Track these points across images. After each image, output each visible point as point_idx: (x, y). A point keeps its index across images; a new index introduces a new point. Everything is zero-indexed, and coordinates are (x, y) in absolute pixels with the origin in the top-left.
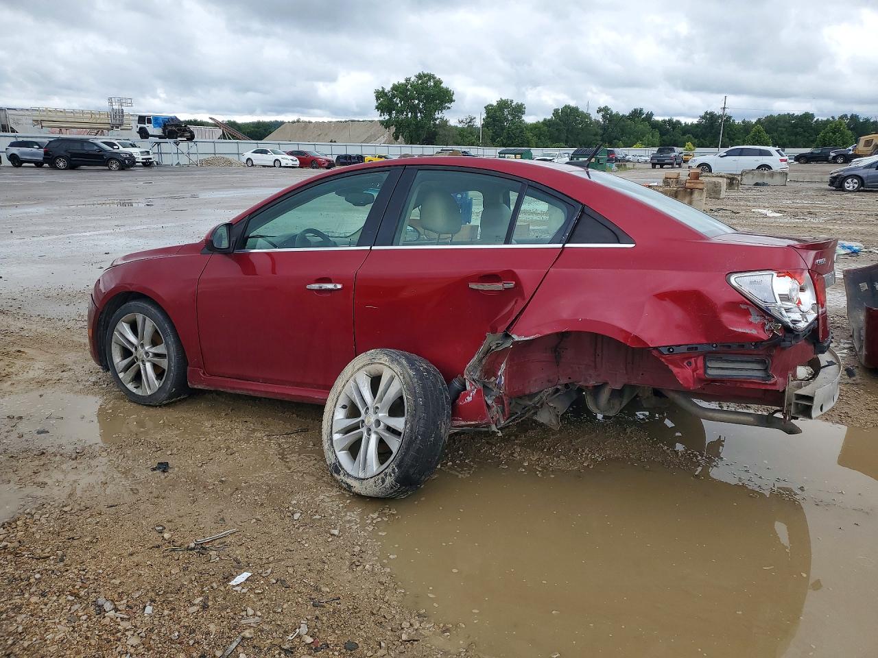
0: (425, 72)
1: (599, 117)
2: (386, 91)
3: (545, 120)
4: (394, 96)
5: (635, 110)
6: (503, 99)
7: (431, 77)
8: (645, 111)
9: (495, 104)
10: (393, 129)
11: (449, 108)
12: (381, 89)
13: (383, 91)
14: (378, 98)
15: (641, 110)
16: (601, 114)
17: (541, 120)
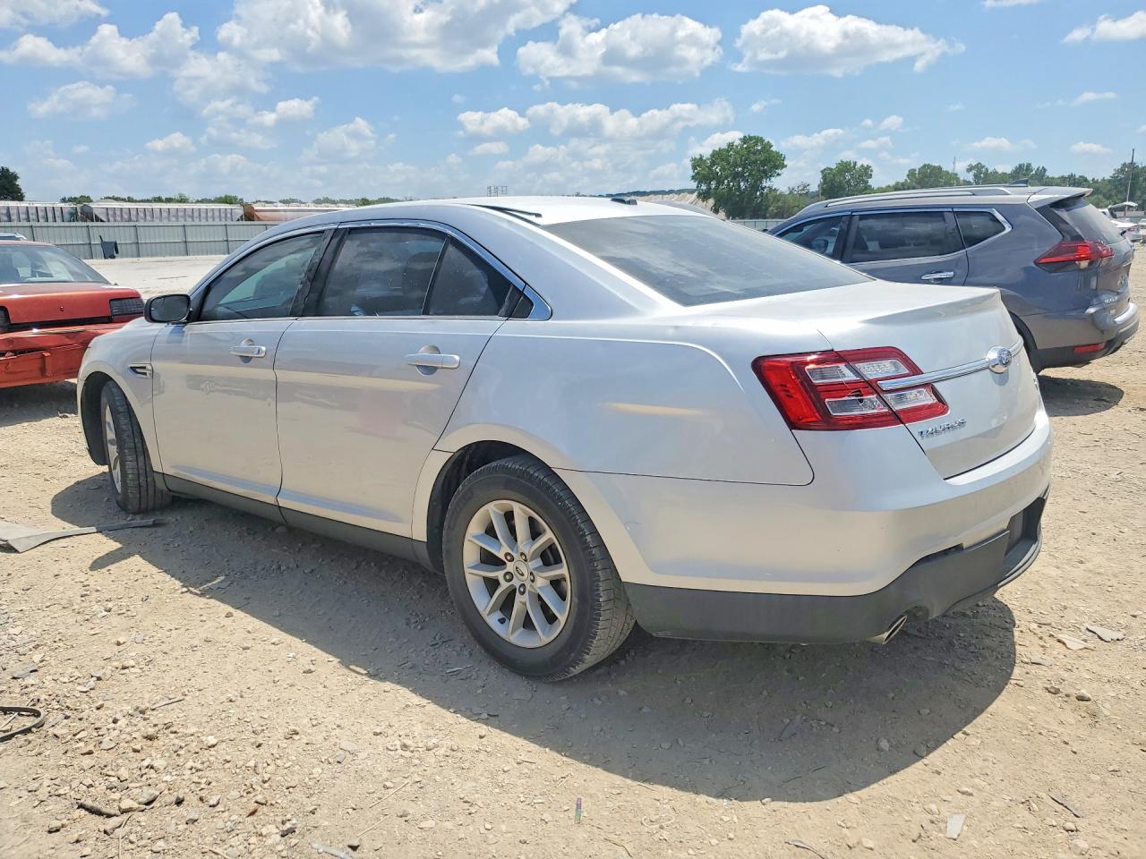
0: (752, 135)
1: (970, 177)
2: (704, 158)
3: (897, 183)
4: (713, 163)
5: (1020, 166)
6: (845, 161)
7: (759, 140)
8: (1035, 166)
9: (834, 166)
10: (711, 202)
11: (778, 175)
12: (698, 157)
13: (701, 159)
14: (694, 167)
15: (1029, 165)
16: (972, 174)
17: (892, 184)
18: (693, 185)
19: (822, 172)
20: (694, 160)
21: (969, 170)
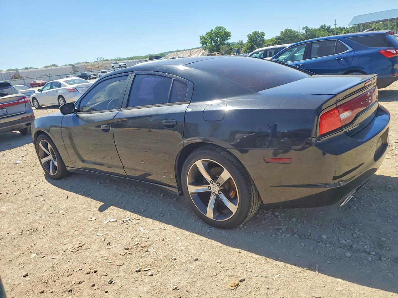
0: (219, 26)
1: (304, 31)
2: (204, 36)
3: (276, 37)
4: (207, 37)
5: (322, 25)
6: (255, 31)
7: (221, 28)
8: (327, 25)
9: (251, 34)
10: (207, 50)
11: (230, 39)
12: (202, 35)
14: (201, 39)
17: (275, 37)
18: (201, 45)
19: (248, 36)
20: (200, 37)
21: (303, 29)
